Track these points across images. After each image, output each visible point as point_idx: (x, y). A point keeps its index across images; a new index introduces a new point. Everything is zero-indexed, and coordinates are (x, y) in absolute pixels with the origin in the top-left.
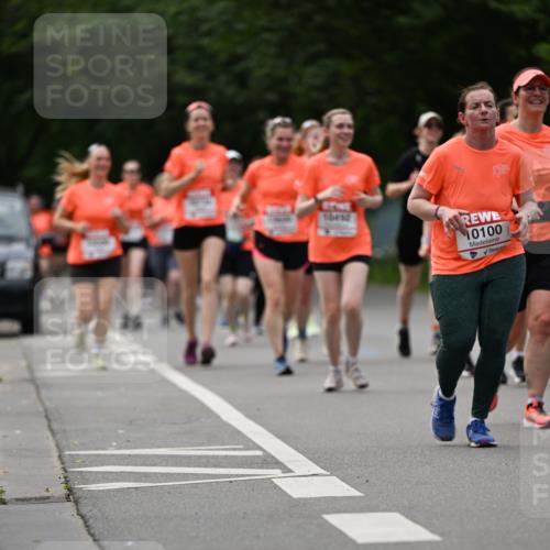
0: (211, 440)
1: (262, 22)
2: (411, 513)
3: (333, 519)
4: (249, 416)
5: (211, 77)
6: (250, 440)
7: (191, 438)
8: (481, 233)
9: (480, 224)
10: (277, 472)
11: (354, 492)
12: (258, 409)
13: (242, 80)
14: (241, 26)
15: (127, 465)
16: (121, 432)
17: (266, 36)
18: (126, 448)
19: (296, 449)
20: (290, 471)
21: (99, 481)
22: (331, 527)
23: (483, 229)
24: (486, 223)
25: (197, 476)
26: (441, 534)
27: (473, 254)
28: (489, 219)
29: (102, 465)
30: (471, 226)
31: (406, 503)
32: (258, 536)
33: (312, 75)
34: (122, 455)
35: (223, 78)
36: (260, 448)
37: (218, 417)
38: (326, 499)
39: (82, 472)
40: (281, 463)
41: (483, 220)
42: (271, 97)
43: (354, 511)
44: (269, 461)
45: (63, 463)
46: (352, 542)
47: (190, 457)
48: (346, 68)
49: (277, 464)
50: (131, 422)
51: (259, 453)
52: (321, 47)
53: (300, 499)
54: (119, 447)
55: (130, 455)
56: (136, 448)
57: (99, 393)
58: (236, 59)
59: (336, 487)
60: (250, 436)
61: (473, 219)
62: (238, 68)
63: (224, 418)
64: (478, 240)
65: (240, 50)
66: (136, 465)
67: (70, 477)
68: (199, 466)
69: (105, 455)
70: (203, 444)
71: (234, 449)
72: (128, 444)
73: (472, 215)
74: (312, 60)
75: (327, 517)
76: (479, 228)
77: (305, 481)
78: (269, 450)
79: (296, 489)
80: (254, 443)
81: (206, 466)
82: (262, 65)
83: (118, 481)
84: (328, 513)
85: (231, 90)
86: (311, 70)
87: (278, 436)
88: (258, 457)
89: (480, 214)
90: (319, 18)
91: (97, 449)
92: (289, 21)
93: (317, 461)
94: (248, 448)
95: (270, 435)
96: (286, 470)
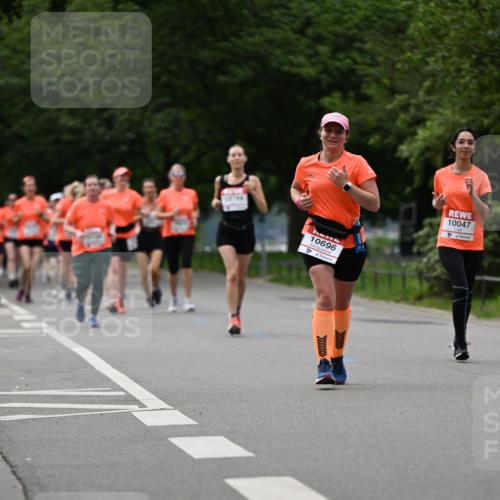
0: (88, 384)
2: (233, 436)
3: (175, 441)
4: (114, 367)
5: (87, 121)
6: (115, 384)
7: (74, 382)
10: (136, 407)
11: (191, 422)
12: (122, 362)
13: (109, 123)
15: (27, 402)
16: (22, 378)
18: (26, 390)
19: (148, 390)
20: (145, 406)
21: (6, 414)
22: (174, 447)
25: (76, 410)
26: (254, 452)
29: (9, 402)
31: (229, 429)
32: (122, 454)
33: (160, 120)
34: (23, 395)
35: (95, 122)
36: (122, 390)
37: (92, 367)
38: (171, 427)
40: (138, 401)
42: (131, 135)
43: (191, 435)
44: (129, 399)
46: (190, 457)
47: (72, 396)
48: (184, 115)
49: (135, 401)
50: (29, 371)
51: (122, 393)
52: (166, 99)
53: (152, 427)
54: (20, 390)
55: (28, 395)
56: (33, 390)
57: (6, 350)
59: (177, 418)
60: (115, 381)
63: (97, 368)
66: (33, 402)
69: (10, 395)
71: (105, 391)
72: (27, 386)
75: (171, 440)
77: (156, 414)
79: (149, 419)
80: (119, 386)
81: (84, 403)
83: (19, 413)
84: (171, 437)
85: (101, 130)
86: (159, 116)
87: (136, 381)
88: (122, 396)
90: (164, 79)
91: (4, 391)
93: (164, 399)
94: (114, 390)
95: (130, 380)
96: (142, 405)
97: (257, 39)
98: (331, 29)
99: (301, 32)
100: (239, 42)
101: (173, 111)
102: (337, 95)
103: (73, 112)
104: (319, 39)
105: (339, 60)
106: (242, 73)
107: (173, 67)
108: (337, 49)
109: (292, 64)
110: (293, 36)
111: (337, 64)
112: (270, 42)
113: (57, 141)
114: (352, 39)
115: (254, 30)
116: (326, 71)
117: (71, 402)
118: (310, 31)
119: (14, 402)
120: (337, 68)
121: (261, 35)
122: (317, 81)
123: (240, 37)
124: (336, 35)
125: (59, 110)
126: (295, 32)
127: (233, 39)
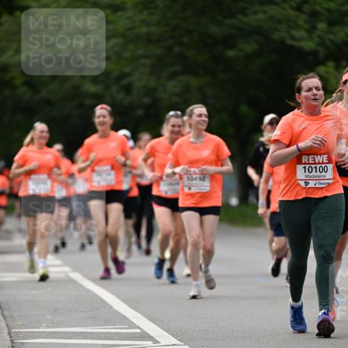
0: (107, 322)
1: (141, 52)
4: (130, 307)
5: (107, 87)
6: (132, 322)
7: (95, 321)
8: (314, 170)
9: (315, 163)
10: (150, 343)
12: (138, 303)
13: (127, 89)
14: (127, 54)
15: (53, 338)
16: (48, 317)
17: (143, 61)
18: (52, 327)
19: (162, 328)
20: (158, 342)
23: (316, 167)
24: (319, 163)
25: (97, 346)
27: (307, 183)
28: (321, 161)
29: (36, 338)
30: (309, 164)
33: (173, 86)
34: (49, 332)
35: (114, 88)
36: (138, 328)
37: (111, 307)
39: (23, 343)
40: (152, 338)
41: (317, 162)
42: (146, 100)
44: (145, 336)
45: (11, 337)
47: (93, 333)
48: (194, 82)
49: (150, 338)
50: (55, 311)
51: (138, 331)
52: (178, 68)
54: (48, 328)
55: (54, 332)
56: (58, 327)
57: (35, 292)
58: (123, 76)
60: (132, 320)
61: (310, 159)
62: (124, 82)
63: (115, 308)
64: (311, 174)
65: (127, 70)
66: (58, 338)
67: (16, 346)
68: (100, 339)
69: (39, 332)
70: (102, 325)
71: (122, 328)
72: (54, 324)
73: (310, 157)
74: (173, 76)
76: (314, 166)
78: (145, 329)
80: (135, 325)
81: (103, 339)
82: (140, 80)
85: (120, 96)
86: (172, 83)
87: (150, 320)
88: (137, 333)
89: (316, 157)
90: (177, 49)
91: (33, 328)
92: (158, 51)
93: (175, 336)
94: (131, 328)
95: (145, 319)
96: (155, 341)
97: (261, 16)
98: (325, 6)
99: (299, 9)
100: (246, 19)
101: (184, 78)
102: (331, 64)
103: (94, 79)
104: (314, 15)
105: (333, 33)
106: (249, 47)
107: (185, 39)
108: (331, 24)
109: (293, 38)
110: (293, 13)
111: (331, 37)
112: (272, 18)
113: (81, 105)
114: (344, 14)
115: (258, 8)
116: (322, 44)
117: (92, 339)
118: (306, 8)
119: (41, 338)
120: (331, 41)
121: (264, 12)
122: (315, 53)
123: (246, 15)
124: (329, 11)
125: (83, 77)
126: (293, 9)
127: (240, 17)
